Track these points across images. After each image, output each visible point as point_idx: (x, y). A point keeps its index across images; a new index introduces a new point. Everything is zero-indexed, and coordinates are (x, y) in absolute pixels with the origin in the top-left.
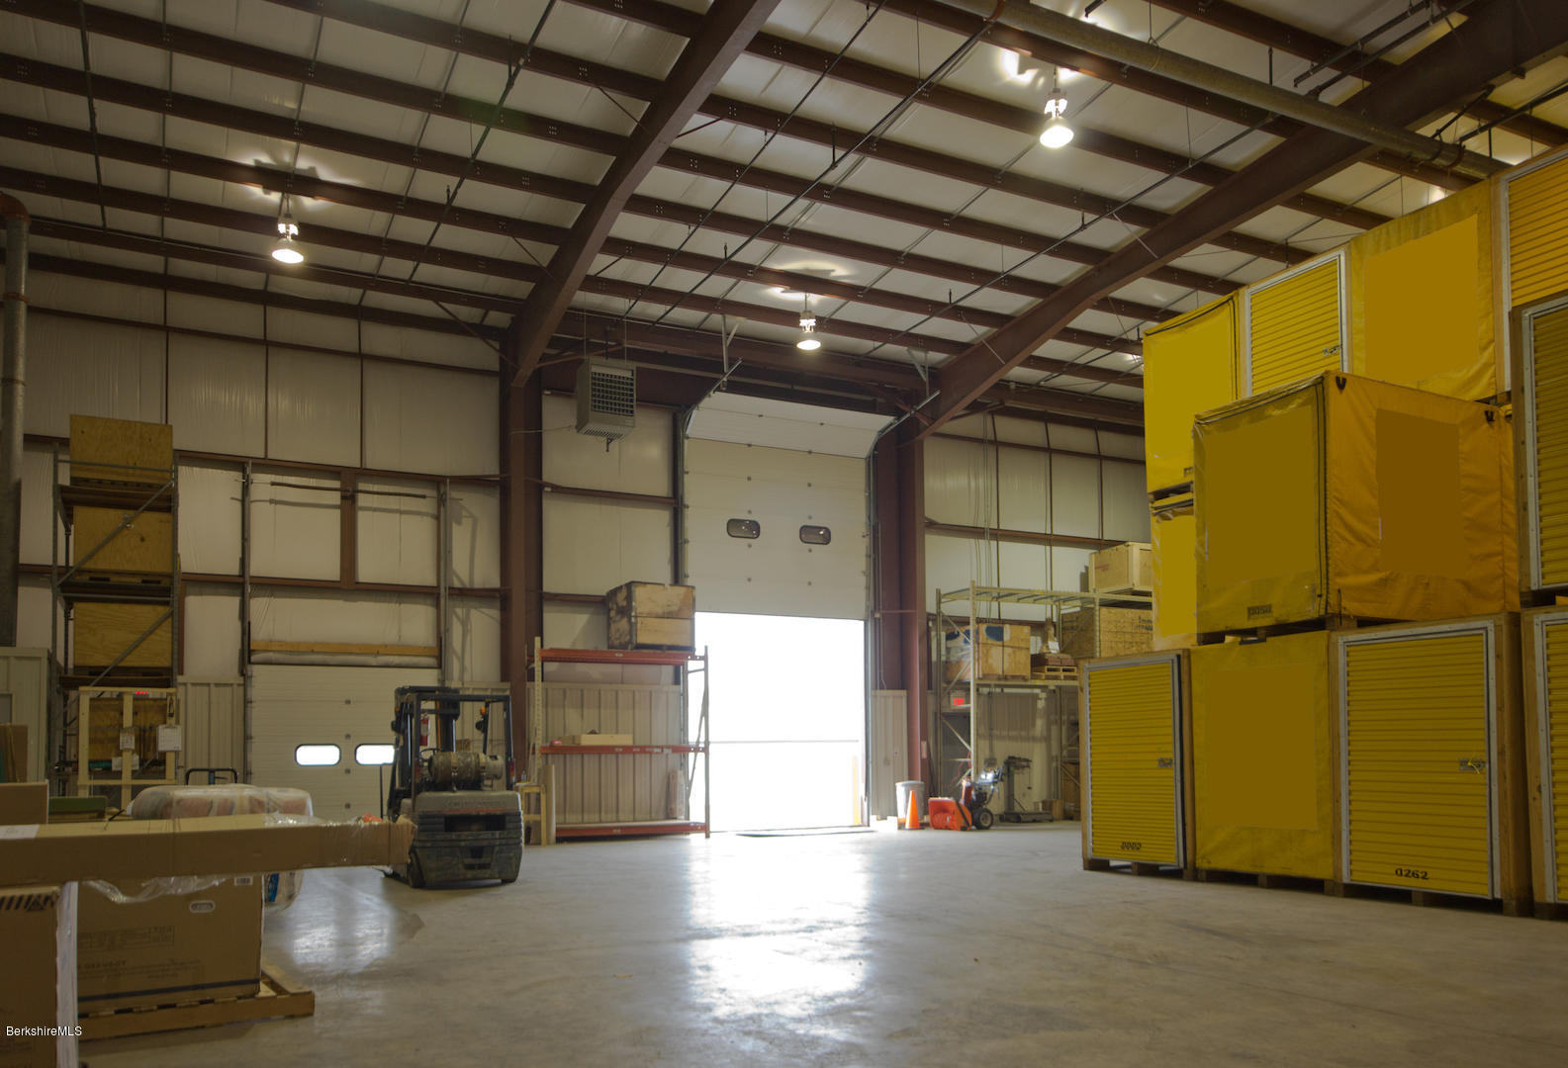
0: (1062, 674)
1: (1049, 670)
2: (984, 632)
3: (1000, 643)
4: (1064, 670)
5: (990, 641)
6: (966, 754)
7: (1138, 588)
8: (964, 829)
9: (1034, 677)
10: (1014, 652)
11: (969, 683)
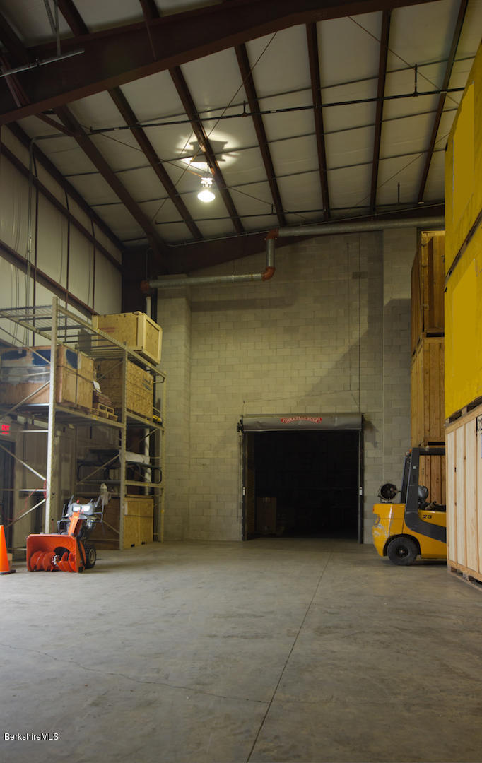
0: (108, 413)
1: (101, 408)
2: (65, 353)
3: (74, 370)
4: (109, 410)
5: (69, 366)
6: (43, 484)
7: (145, 352)
8: (80, 571)
9: (93, 412)
10: (83, 382)
11: (47, 408)
